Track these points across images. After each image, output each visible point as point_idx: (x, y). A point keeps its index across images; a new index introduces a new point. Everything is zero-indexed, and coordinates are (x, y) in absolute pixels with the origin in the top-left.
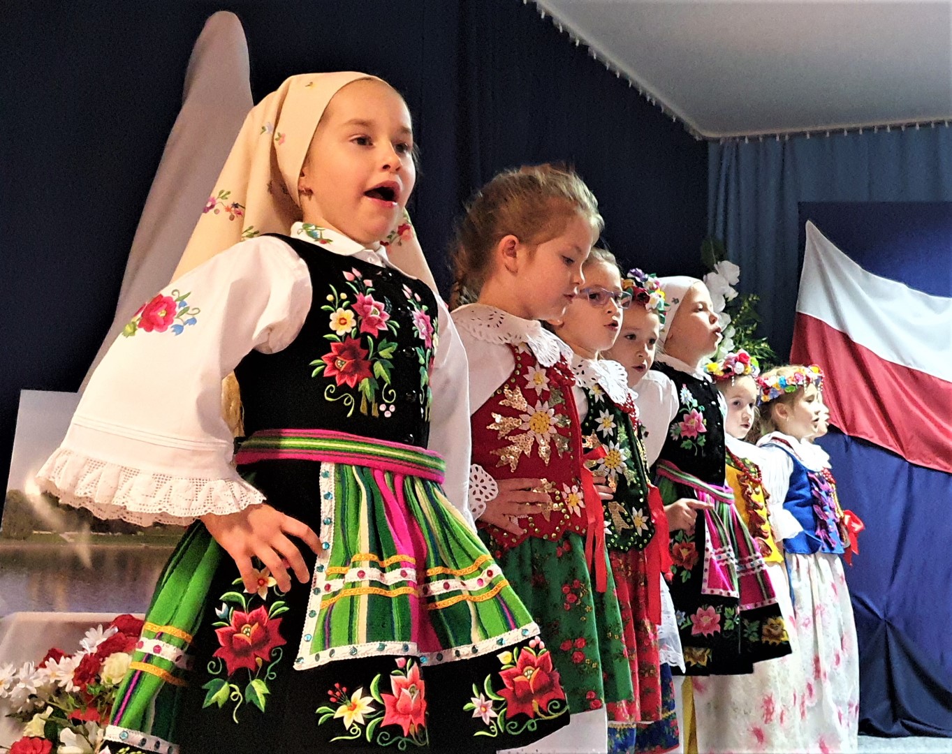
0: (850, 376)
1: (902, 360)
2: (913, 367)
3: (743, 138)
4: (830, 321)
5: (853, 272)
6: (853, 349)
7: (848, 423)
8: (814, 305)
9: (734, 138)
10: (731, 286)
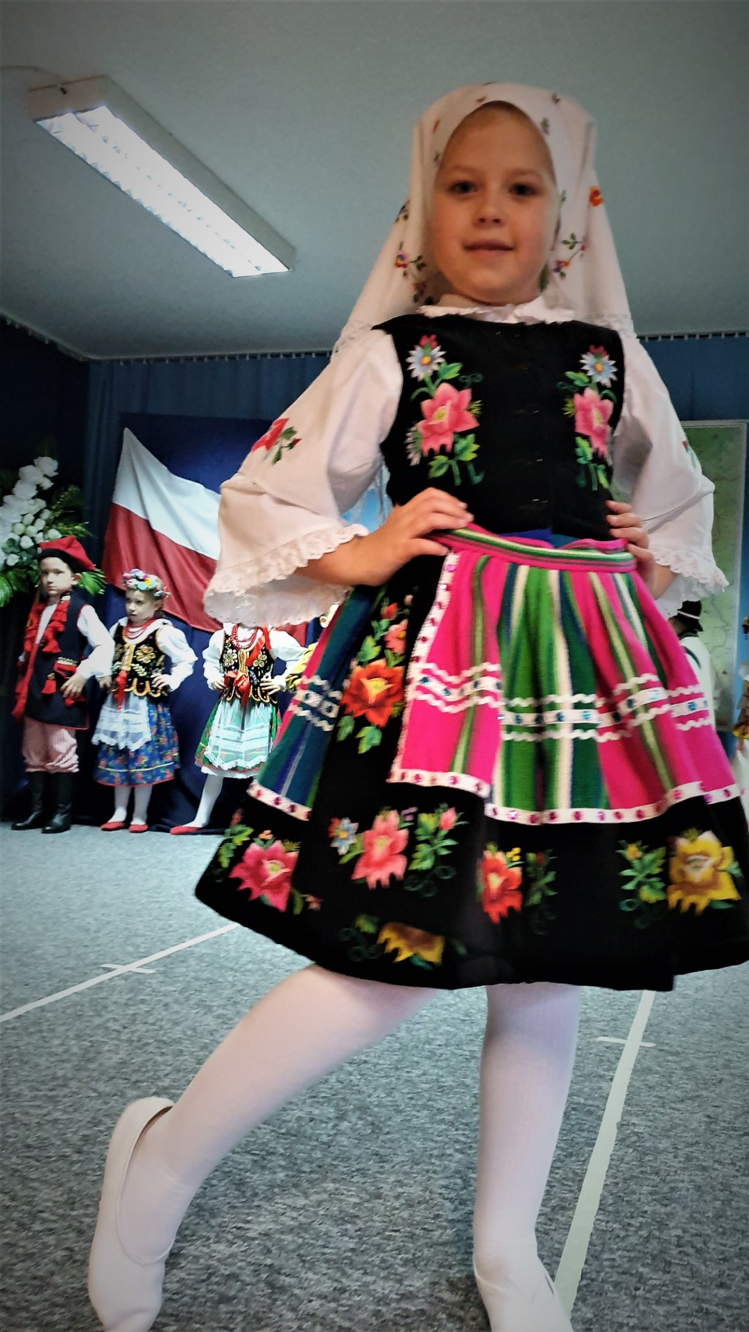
0: (148, 554)
1: (192, 544)
2: (200, 552)
4: (138, 512)
5: (159, 472)
8: (125, 498)
10: (45, 476)
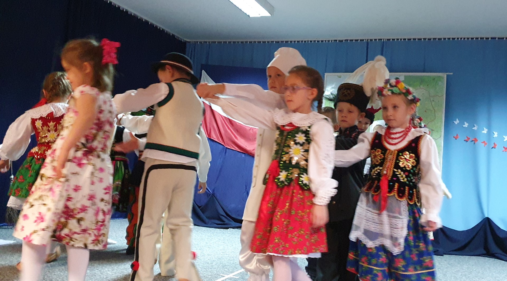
0: (210, 119)
3: (198, 42)
7: (209, 133)
9: (195, 42)
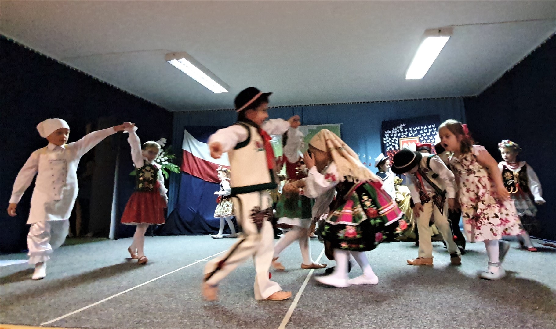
0: (192, 162)
1: (204, 158)
4: (189, 151)
5: (195, 141)
6: (193, 157)
7: (192, 172)
8: (186, 148)
10: (164, 143)
